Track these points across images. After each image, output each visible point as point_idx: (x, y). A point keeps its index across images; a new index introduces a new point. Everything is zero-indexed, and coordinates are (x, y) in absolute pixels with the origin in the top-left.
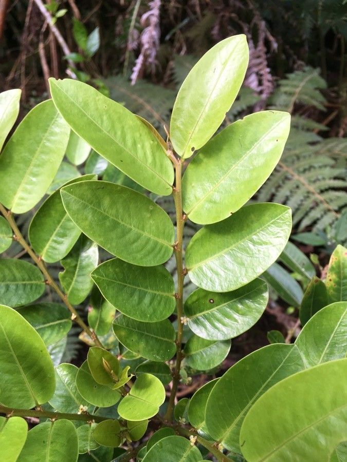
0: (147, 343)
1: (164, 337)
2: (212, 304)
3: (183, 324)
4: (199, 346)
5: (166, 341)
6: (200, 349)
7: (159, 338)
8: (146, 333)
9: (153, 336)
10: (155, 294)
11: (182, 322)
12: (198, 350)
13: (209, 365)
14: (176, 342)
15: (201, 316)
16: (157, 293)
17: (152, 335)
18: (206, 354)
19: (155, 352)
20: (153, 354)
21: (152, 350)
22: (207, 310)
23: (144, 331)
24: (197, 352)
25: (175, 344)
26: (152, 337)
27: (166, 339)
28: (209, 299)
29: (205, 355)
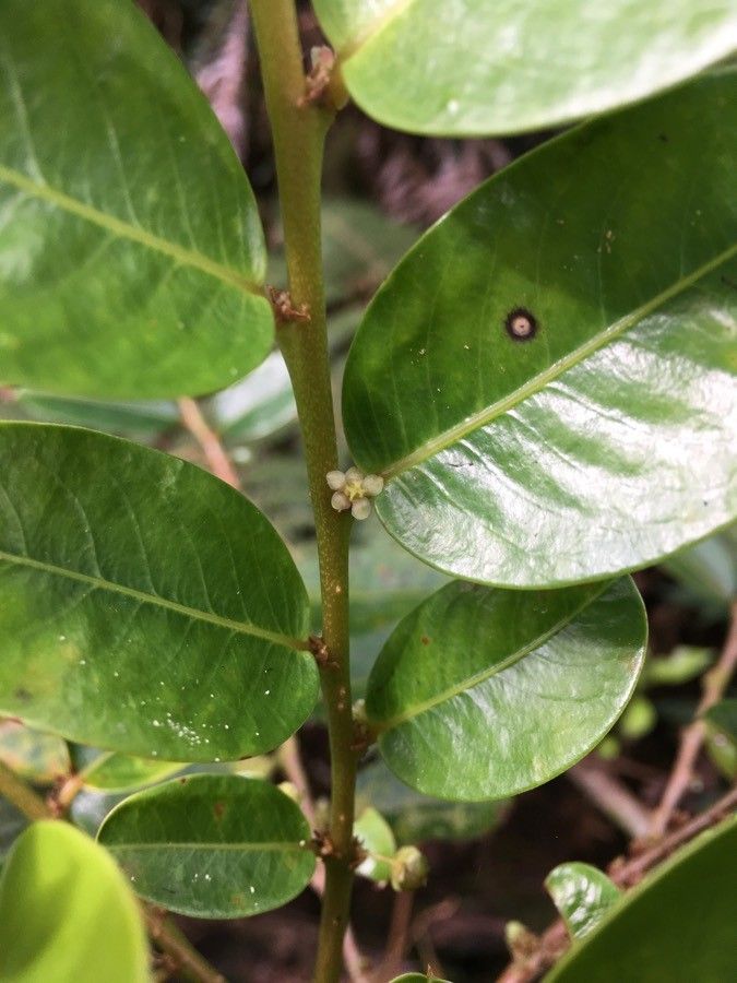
0: (102, 637)
1: (236, 615)
2: (526, 346)
3: (347, 512)
4: (451, 664)
5: (252, 638)
6: (459, 680)
7: (196, 614)
8: (98, 582)
9: (157, 601)
10: (98, 232)
11: (338, 502)
12: (445, 688)
13: (522, 762)
14: (315, 652)
15: (457, 446)
16: (116, 227)
17: (143, 597)
18: (495, 704)
19: (166, 697)
20: (146, 712)
21: (143, 688)
22: (489, 401)
23: (84, 568)
24: (440, 698)
25: (308, 657)
26: (148, 608)
27: (248, 628)
28: (501, 311)
29: (489, 713)
